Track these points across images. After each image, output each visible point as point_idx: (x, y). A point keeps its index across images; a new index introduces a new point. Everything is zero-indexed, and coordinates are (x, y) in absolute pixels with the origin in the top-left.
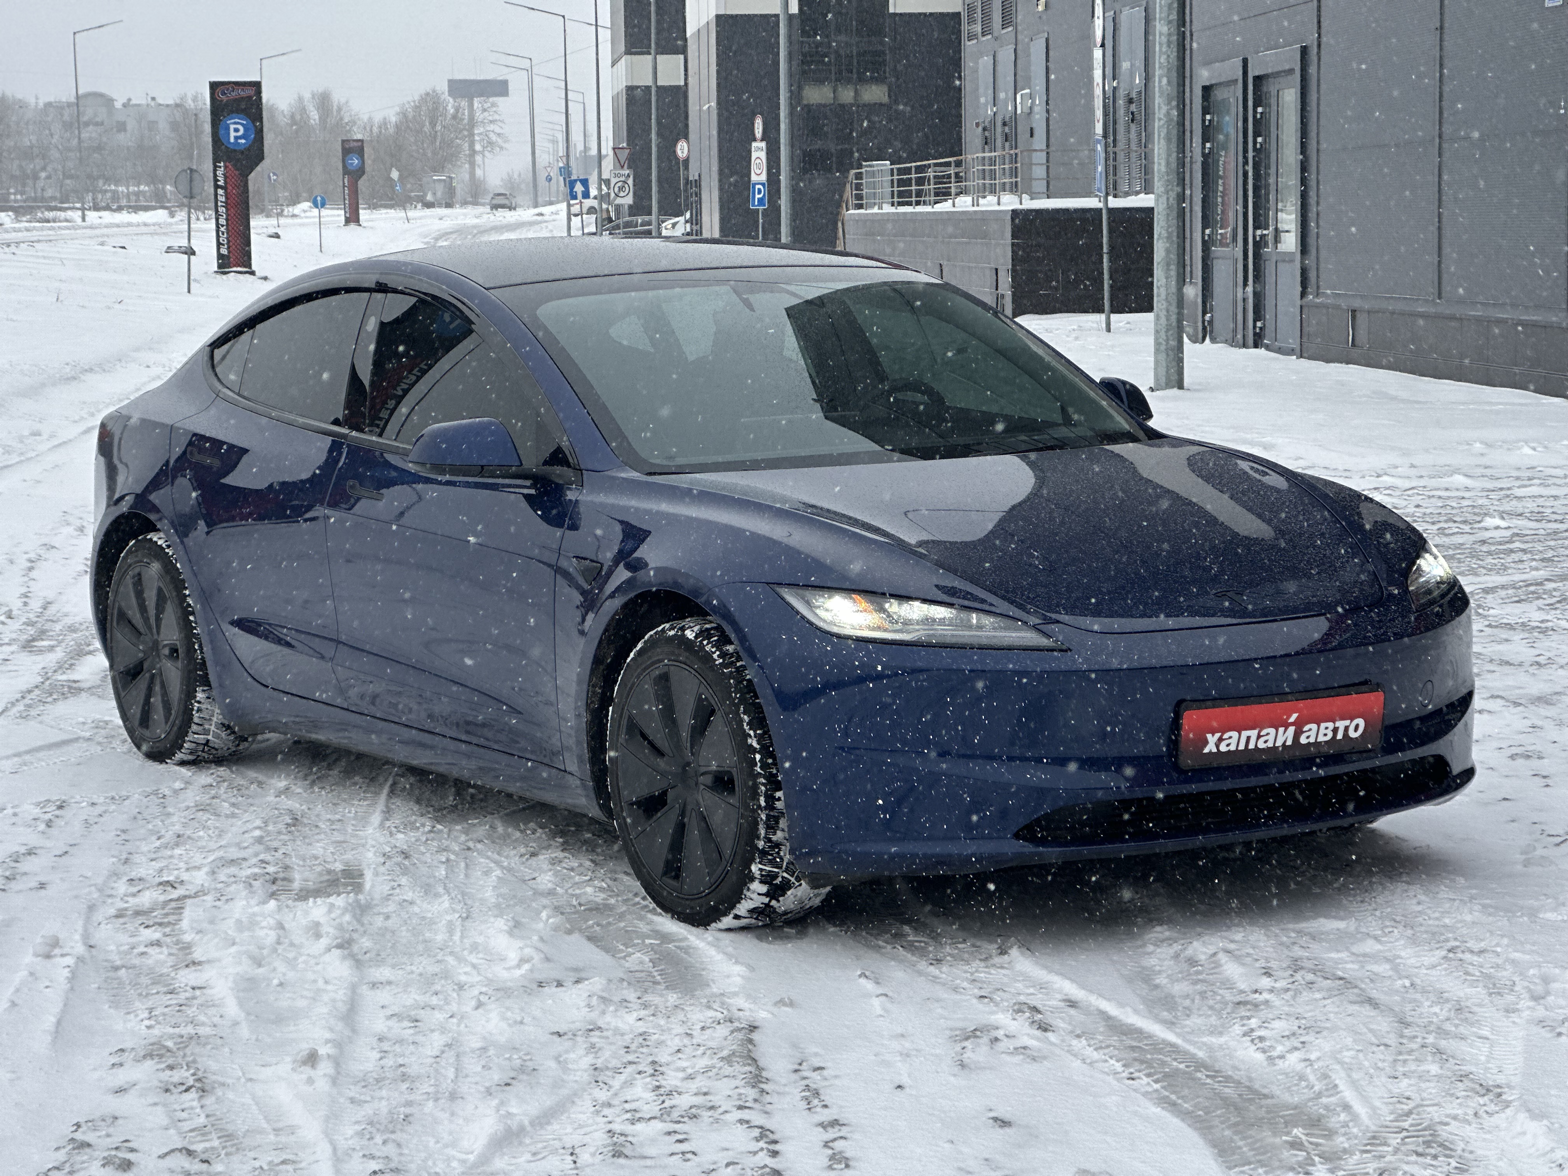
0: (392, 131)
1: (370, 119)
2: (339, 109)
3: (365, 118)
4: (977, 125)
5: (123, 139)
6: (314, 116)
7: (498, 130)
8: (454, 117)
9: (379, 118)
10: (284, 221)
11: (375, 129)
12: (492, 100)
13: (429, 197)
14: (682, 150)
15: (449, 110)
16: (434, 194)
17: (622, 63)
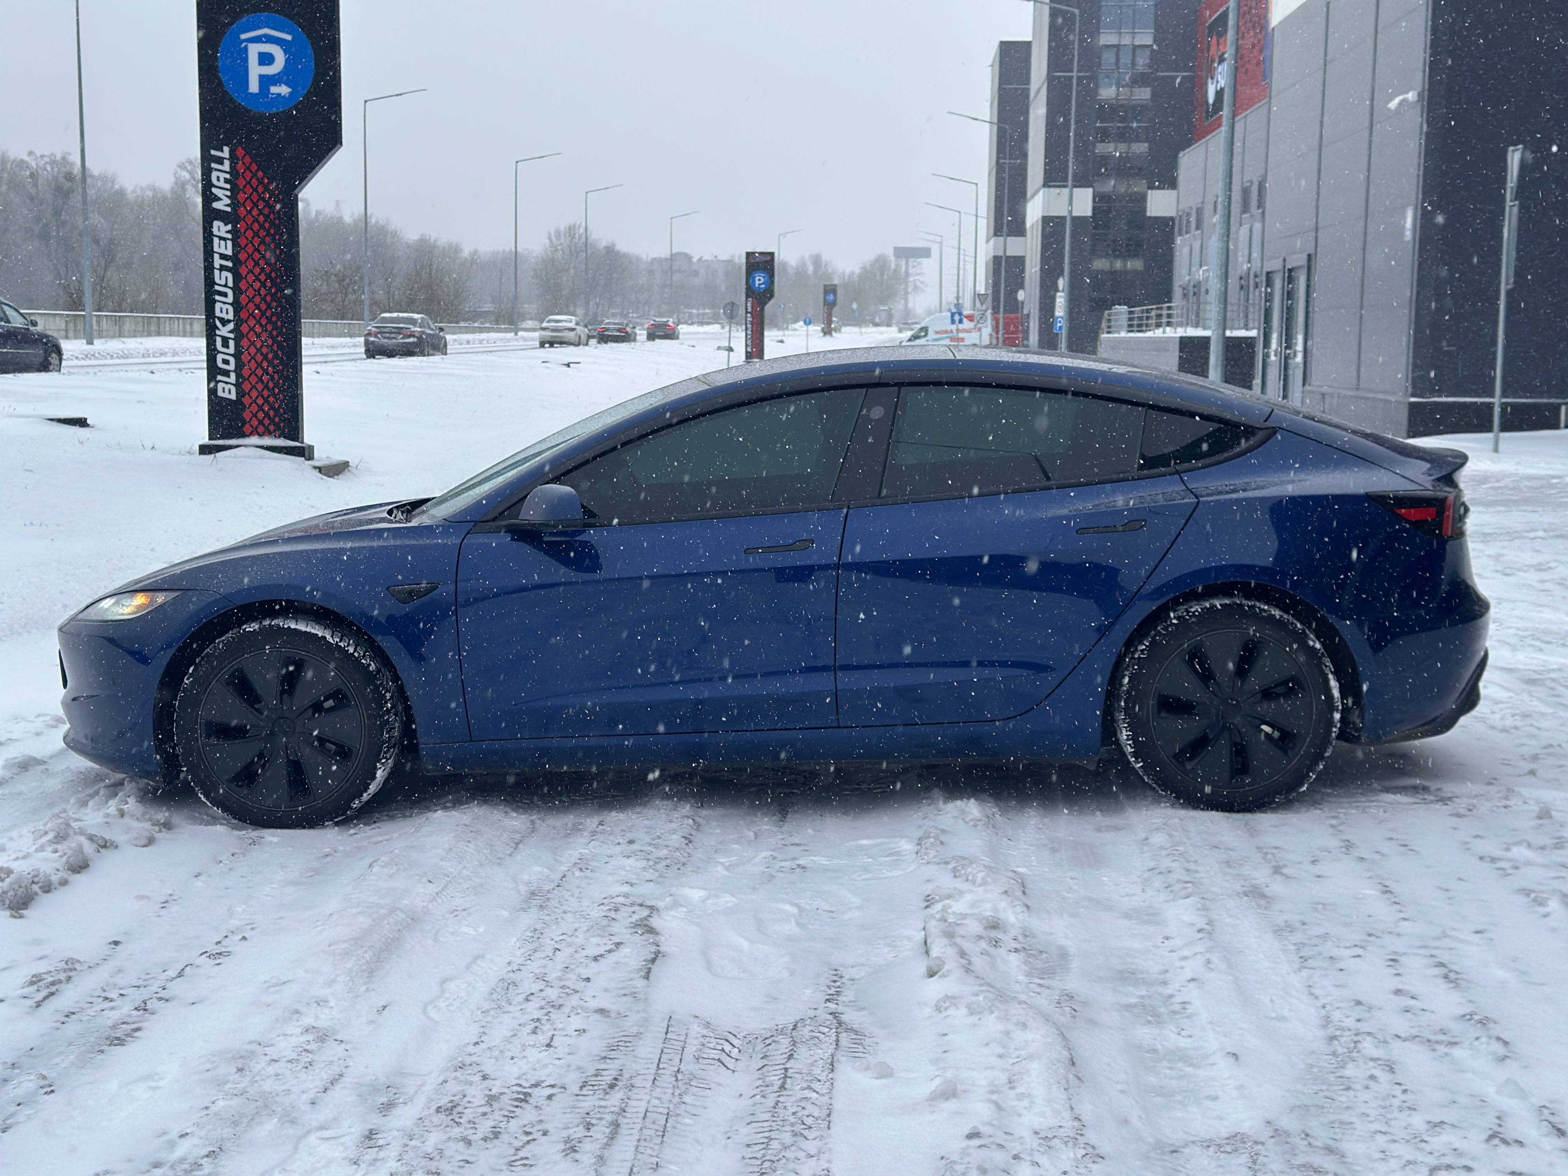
0: (856, 279)
1: (844, 272)
2: (826, 265)
3: (841, 271)
5: (697, 281)
6: (810, 269)
7: (921, 279)
8: (896, 271)
9: (848, 271)
10: (787, 332)
11: (846, 277)
12: (919, 260)
13: (877, 320)
14: (1021, 295)
15: (893, 266)
16: (880, 318)
17: (992, 242)
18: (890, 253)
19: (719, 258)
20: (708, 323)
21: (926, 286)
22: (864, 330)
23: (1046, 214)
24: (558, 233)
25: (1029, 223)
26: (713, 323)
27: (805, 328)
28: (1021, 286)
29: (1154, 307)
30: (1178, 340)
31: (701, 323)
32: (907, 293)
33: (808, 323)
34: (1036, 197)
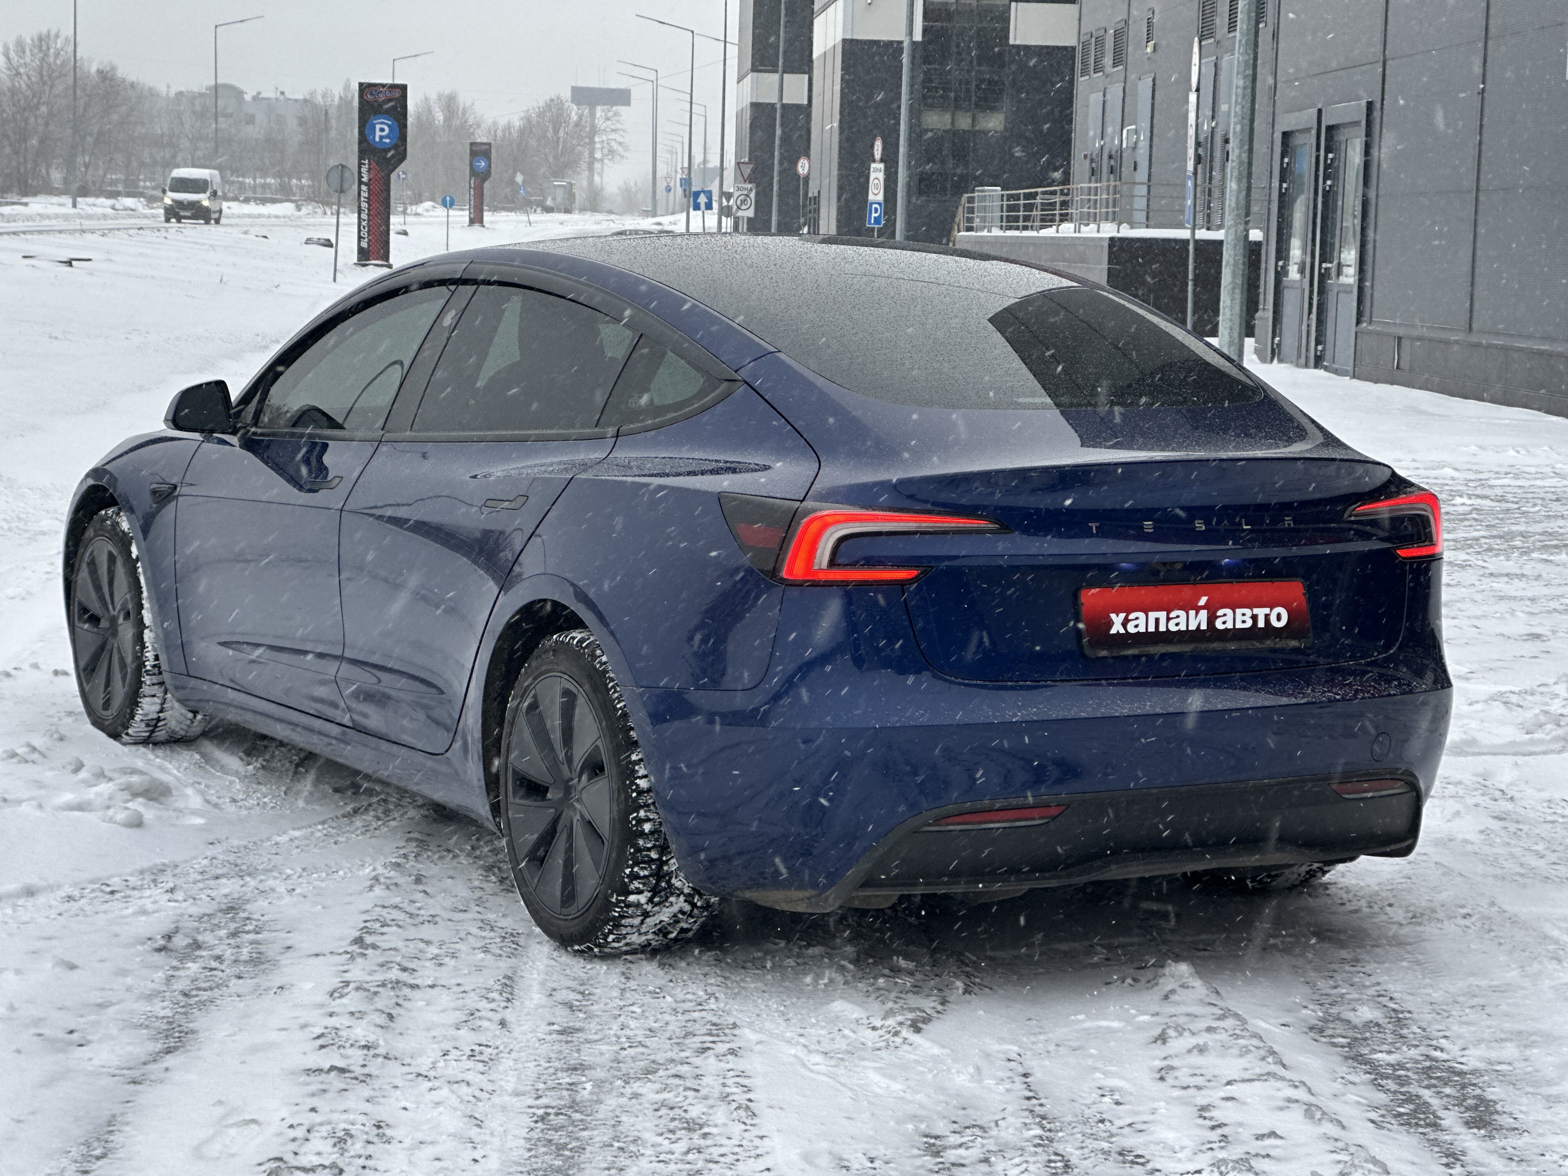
0: (515, 135)
1: (495, 123)
2: (464, 112)
3: (490, 122)
4: (1085, 156)
5: (251, 131)
6: (439, 117)
7: (620, 139)
8: (577, 124)
9: (502, 122)
10: (409, 219)
11: (499, 133)
12: (614, 108)
13: (549, 202)
14: (803, 167)
15: (574, 117)
16: (554, 199)
17: (748, 80)
18: (566, 95)
19: (288, 95)
20: (274, 201)
21: (627, 149)
22: (533, 217)
23: (849, 37)
24: (20, 45)
25: (817, 51)
26: (281, 201)
27: (441, 211)
28: (806, 152)
29: (1040, 190)
30: (1106, 244)
31: (264, 201)
32: (592, 160)
33: (449, 204)
34: (831, 9)
